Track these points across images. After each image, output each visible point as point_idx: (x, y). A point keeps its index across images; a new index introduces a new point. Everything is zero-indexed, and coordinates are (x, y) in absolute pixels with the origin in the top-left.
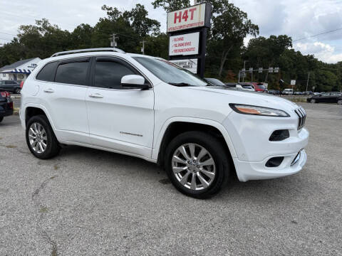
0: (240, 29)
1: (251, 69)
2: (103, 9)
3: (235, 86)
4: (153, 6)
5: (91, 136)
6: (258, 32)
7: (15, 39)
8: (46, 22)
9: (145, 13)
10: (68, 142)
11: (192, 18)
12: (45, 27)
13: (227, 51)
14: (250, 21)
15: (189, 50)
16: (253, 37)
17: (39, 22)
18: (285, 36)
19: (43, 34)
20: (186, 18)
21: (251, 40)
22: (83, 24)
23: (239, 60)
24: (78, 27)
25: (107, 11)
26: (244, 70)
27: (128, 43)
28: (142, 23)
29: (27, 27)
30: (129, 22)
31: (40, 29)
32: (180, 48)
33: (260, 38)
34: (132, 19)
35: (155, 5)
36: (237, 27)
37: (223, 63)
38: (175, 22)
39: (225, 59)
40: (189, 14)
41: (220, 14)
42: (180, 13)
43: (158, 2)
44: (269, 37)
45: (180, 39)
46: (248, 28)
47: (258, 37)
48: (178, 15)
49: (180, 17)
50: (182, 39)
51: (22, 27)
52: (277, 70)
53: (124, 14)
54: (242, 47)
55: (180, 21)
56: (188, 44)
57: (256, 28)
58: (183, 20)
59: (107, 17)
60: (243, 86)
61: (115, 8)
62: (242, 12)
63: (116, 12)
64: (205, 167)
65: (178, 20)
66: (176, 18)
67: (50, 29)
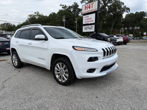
0: (121, 10)
1: (126, 28)
2: (60, 6)
3: (113, 36)
4: (81, 3)
5: (30, 59)
6: (129, 11)
7: (27, 20)
8: (38, 13)
9: (78, 6)
10: (24, 62)
11: (92, 8)
12: (38, 15)
13: (114, 20)
14: (125, 6)
15: (91, 21)
16: (127, 13)
17: (35, 13)
18: (143, 12)
19: (37, 17)
20: (89, 7)
21: (126, 15)
22: (53, 13)
23: (120, 24)
24: (51, 14)
25: (62, 6)
26: (123, 28)
27: (71, 20)
28: (77, 10)
29: (31, 15)
30: (71, 11)
31: (36, 16)
32: (88, 21)
33: (131, 13)
34: (72, 9)
35: (82, 2)
36: (119, 9)
37: (113, 26)
38: (85, 10)
39: (114, 24)
40: (91, 6)
41: (111, 4)
42: (87, 5)
43: (83, 1)
44: (135, 13)
45: (87, 17)
46: (125, 9)
47: (129, 13)
48: (86, 6)
49: (87, 7)
50: (88, 17)
51: (29, 15)
52: (139, 28)
53: (69, 7)
54: (122, 18)
55: (87, 9)
56: (91, 19)
57: (129, 9)
58: (88, 9)
59: (62, 9)
60: (117, 36)
61: (65, 5)
62: (122, 2)
63: (66, 6)
64: (66, 73)
65: (86, 9)
66: (85, 8)
67: (40, 16)
